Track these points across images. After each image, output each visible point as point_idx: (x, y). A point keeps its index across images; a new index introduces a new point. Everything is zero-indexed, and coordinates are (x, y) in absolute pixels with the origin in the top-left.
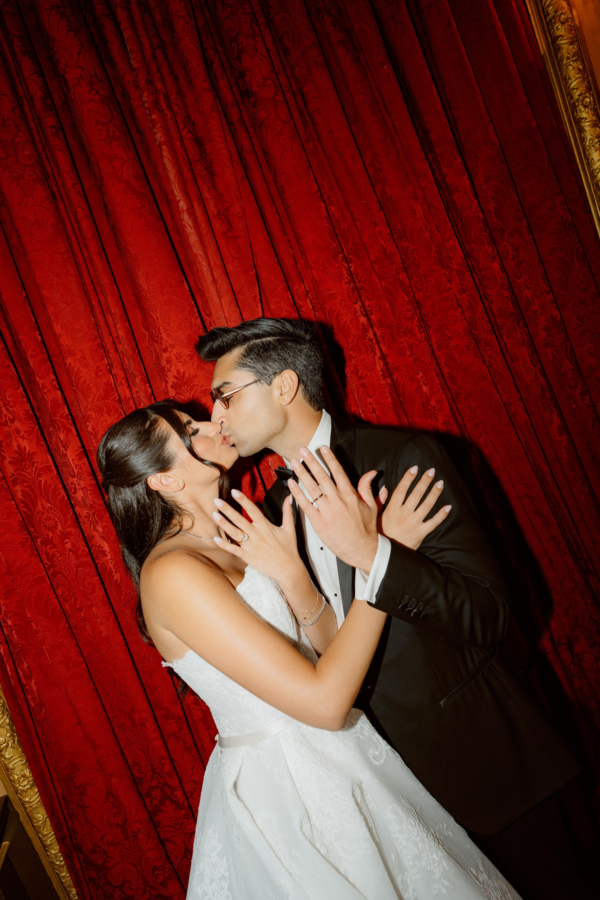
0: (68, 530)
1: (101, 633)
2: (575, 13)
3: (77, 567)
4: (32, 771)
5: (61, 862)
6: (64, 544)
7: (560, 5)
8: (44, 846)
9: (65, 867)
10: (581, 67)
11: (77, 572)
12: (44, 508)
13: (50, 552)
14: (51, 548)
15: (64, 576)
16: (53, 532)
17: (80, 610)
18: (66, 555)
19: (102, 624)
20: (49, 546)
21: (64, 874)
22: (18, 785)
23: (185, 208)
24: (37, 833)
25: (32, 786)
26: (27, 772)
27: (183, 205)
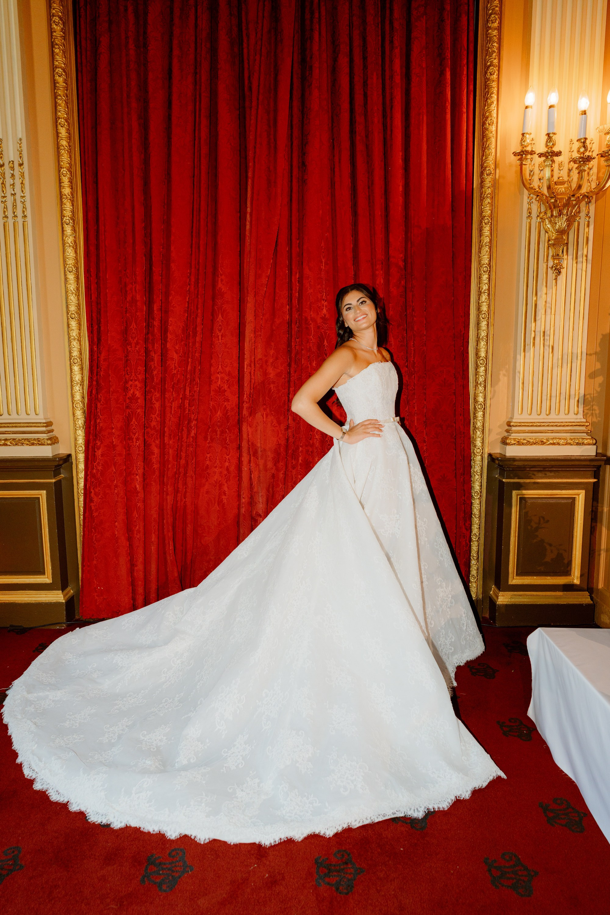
0: (140, 341)
1: (136, 394)
2: (498, 171)
3: (137, 360)
4: (85, 446)
5: (82, 493)
6: (136, 347)
7: (488, 165)
8: (78, 483)
9: (83, 497)
10: (490, 202)
11: (136, 362)
12: (133, 327)
13: (129, 349)
14: (130, 347)
15: (131, 362)
16: (133, 340)
17: (132, 380)
18: (135, 353)
19: (137, 390)
20: (130, 346)
21: (81, 500)
22: (77, 448)
23: (249, 212)
24: (77, 475)
25: (83, 452)
26: (83, 446)
27: (249, 210)
